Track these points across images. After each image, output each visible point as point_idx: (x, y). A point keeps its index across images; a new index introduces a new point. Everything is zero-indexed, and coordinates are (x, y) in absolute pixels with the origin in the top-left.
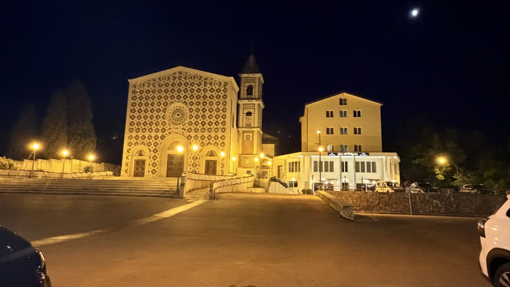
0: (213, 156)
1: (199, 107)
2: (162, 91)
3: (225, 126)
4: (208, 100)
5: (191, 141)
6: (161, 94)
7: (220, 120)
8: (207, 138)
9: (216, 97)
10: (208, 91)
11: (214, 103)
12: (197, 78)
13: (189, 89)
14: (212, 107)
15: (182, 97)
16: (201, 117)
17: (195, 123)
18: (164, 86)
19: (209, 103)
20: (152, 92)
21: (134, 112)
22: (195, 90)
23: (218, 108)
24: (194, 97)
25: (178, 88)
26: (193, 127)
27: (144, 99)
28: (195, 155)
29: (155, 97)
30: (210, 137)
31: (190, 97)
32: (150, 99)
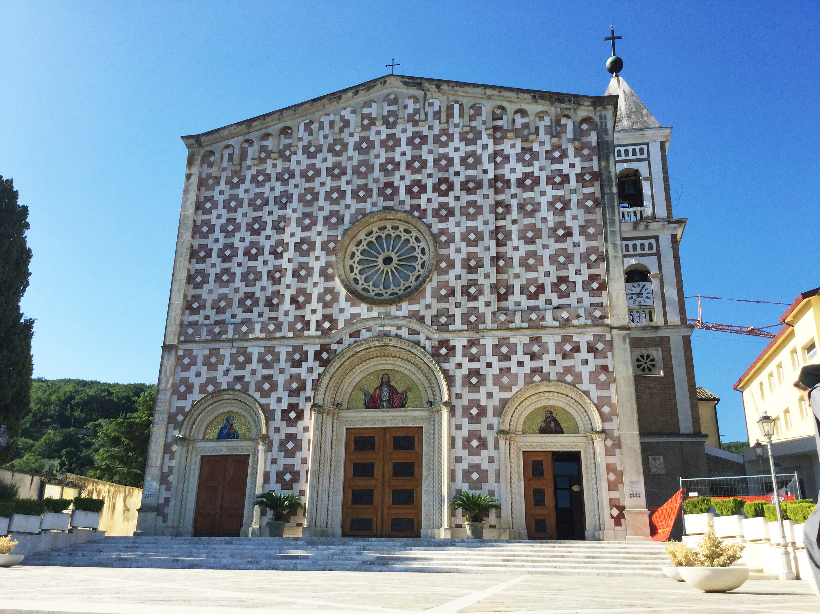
0: (559, 431)
1: (479, 223)
2: (318, 173)
3: (601, 295)
4: (514, 196)
5: (450, 366)
6: (316, 185)
7: (578, 272)
8: (526, 351)
9: (550, 180)
10: (513, 160)
11: (544, 206)
12: (461, 115)
13: (430, 159)
14: (536, 220)
15: (402, 190)
16: (487, 262)
17: (465, 291)
18: (325, 153)
19: (521, 207)
20: (277, 180)
21: (203, 260)
22: (457, 161)
23: (561, 225)
24: (451, 187)
25: (384, 155)
26: (458, 305)
27: (245, 208)
28: (475, 427)
29: (290, 197)
30: (539, 346)
31: (436, 188)
32: (271, 206)
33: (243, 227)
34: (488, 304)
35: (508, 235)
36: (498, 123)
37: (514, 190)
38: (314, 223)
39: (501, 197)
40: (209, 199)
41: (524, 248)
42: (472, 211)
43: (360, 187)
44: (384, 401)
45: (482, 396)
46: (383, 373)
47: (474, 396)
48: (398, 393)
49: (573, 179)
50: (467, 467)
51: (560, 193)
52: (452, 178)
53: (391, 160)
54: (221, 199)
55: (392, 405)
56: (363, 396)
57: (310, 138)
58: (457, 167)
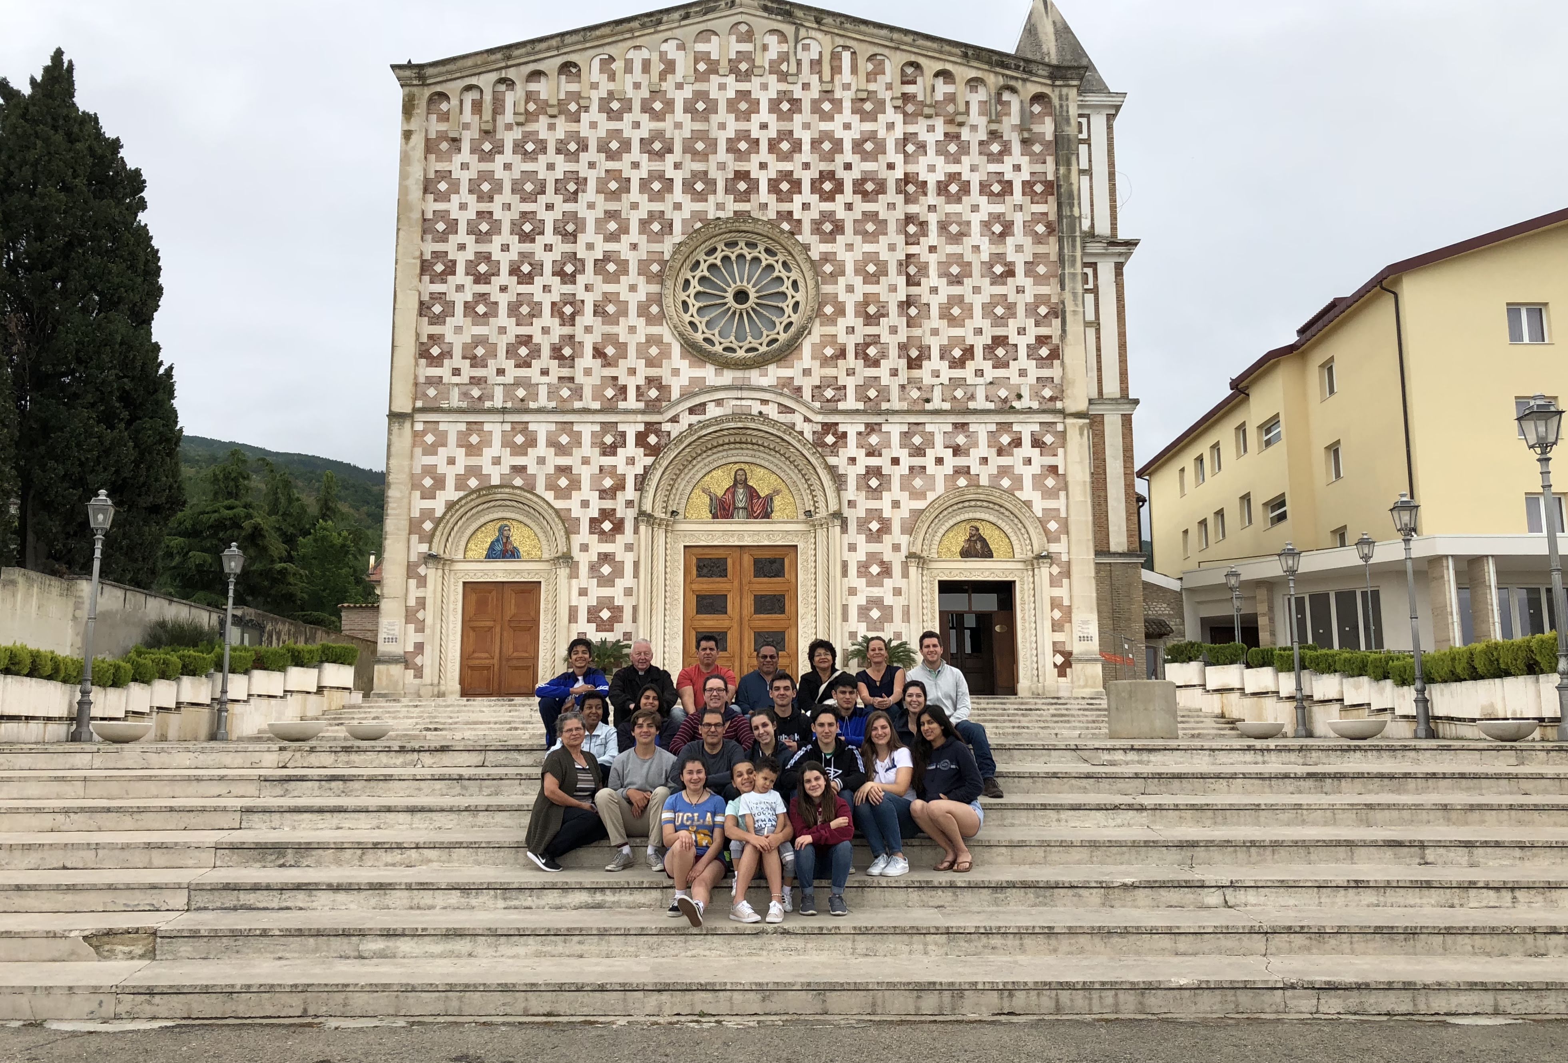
0: (987, 553)
1: (881, 247)
2: (626, 146)
3: (1052, 366)
4: (932, 208)
5: (839, 461)
6: (623, 165)
7: (1021, 331)
8: (947, 443)
9: (984, 188)
10: (931, 150)
11: (976, 228)
12: (854, 70)
13: (806, 138)
14: (964, 248)
15: (763, 186)
16: (893, 309)
17: (861, 351)
18: (636, 113)
19: (943, 227)
20: (558, 151)
21: (441, 278)
22: (847, 146)
23: (999, 258)
24: (839, 188)
25: (733, 126)
26: (850, 372)
27: (507, 195)
28: (874, 547)
29: (581, 183)
30: (966, 437)
31: (816, 186)
32: (550, 196)
33: (506, 227)
34: (894, 373)
35: (923, 269)
36: (910, 89)
37: (932, 198)
38: (624, 229)
39: (913, 209)
40: (445, 175)
41: (946, 291)
42: (870, 227)
43: (697, 176)
44: (739, 508)
45: (885, 504)
46: (737, 467)
47: (874, 504)
48: (759, 497)
49: (1017, 188)
50: (863, 602)
51: (998, 208)
52: (841, 173)
53: (744, 135)
54: (464, 177)
55: (751, 514)
56: (708, 500)
57: (612, 86)
58: (848, 155)
